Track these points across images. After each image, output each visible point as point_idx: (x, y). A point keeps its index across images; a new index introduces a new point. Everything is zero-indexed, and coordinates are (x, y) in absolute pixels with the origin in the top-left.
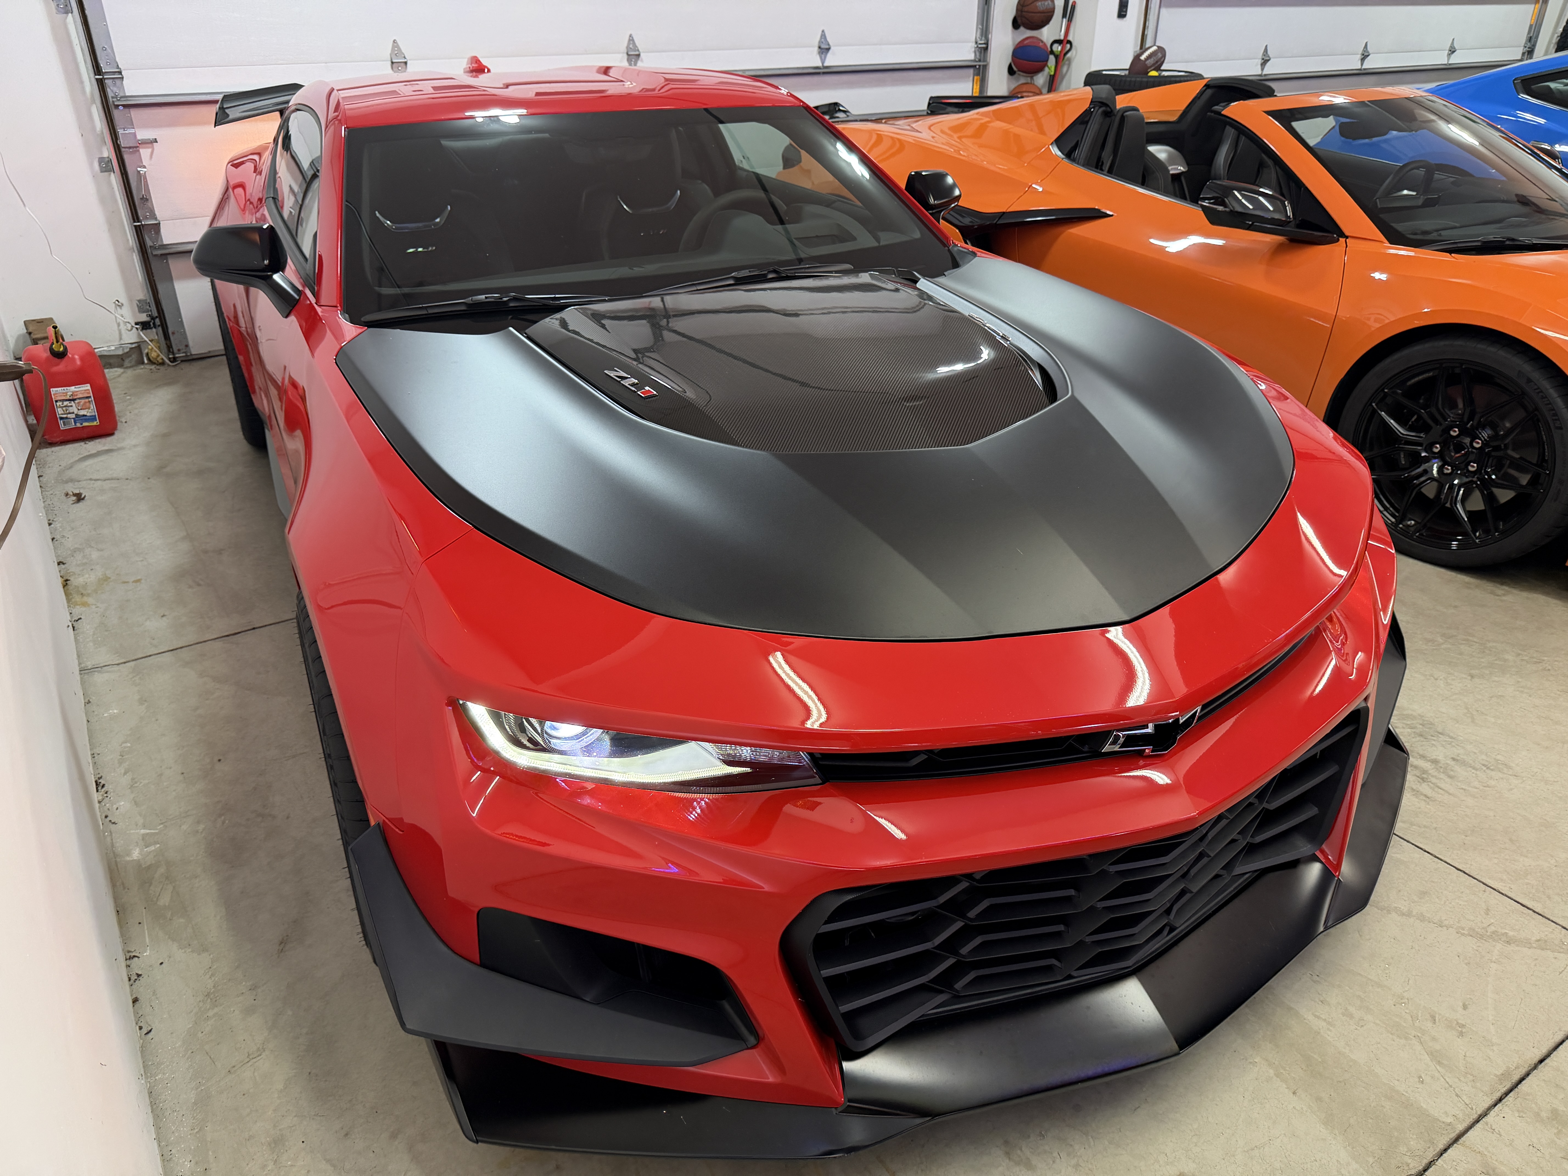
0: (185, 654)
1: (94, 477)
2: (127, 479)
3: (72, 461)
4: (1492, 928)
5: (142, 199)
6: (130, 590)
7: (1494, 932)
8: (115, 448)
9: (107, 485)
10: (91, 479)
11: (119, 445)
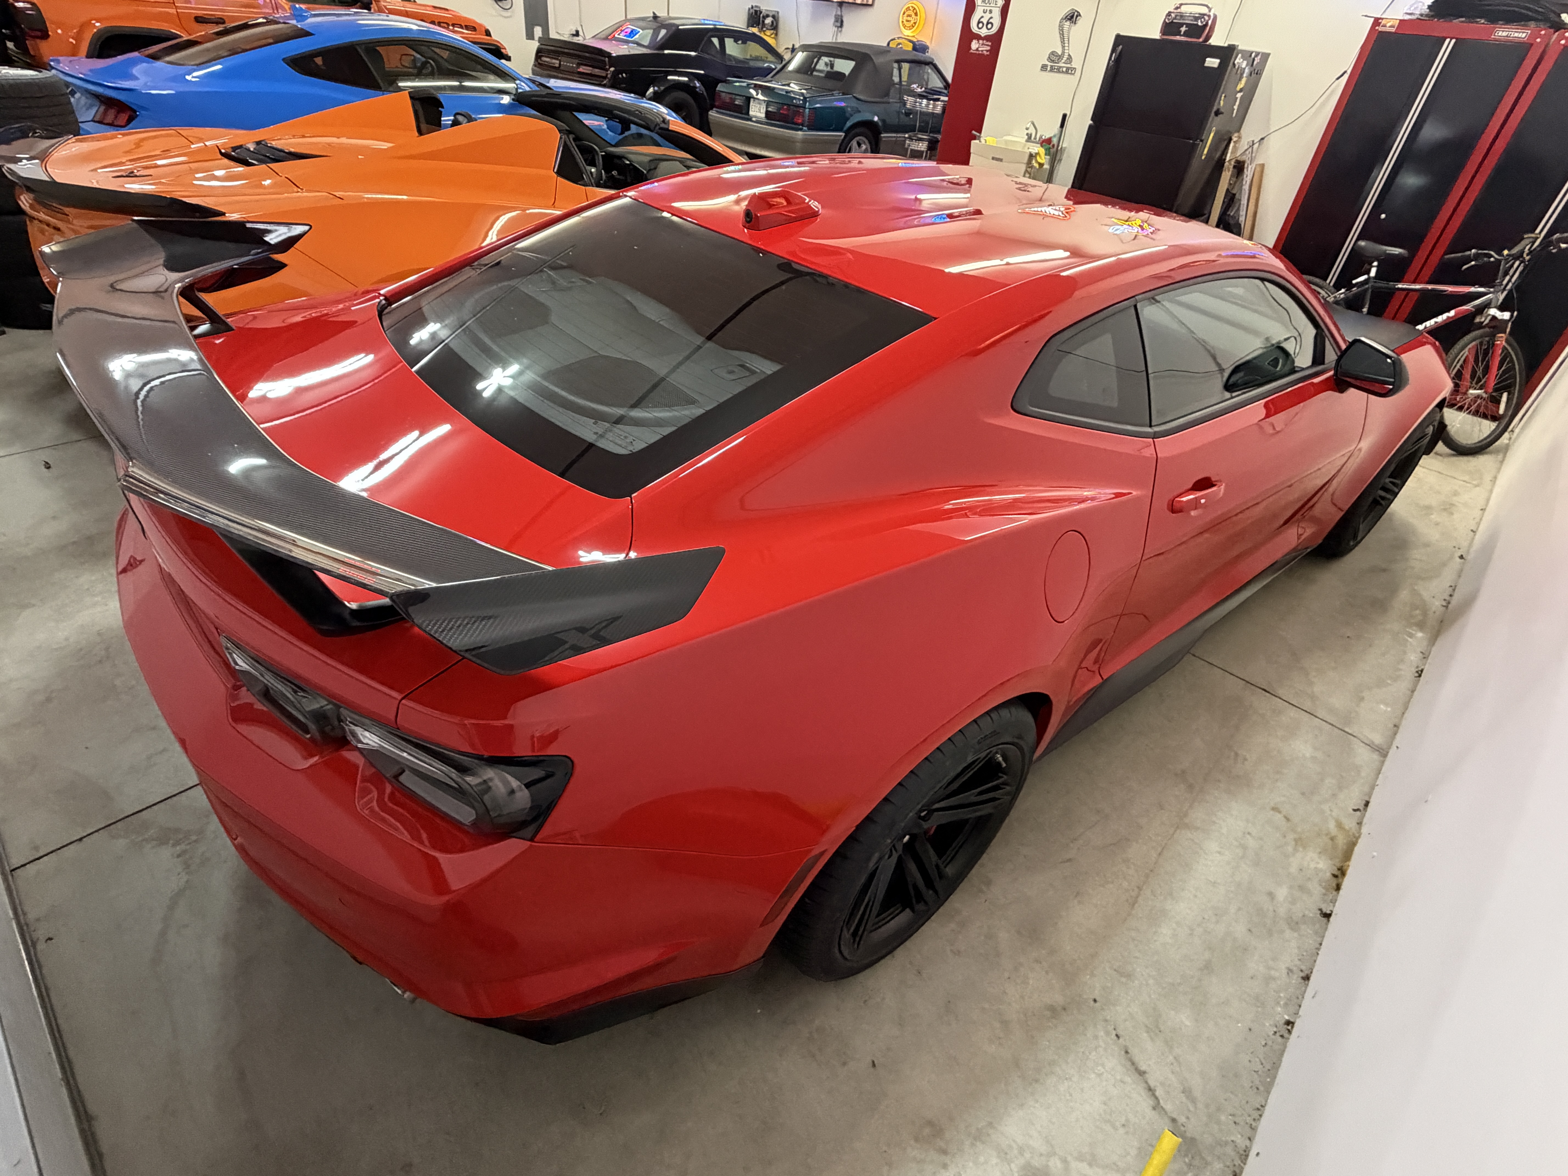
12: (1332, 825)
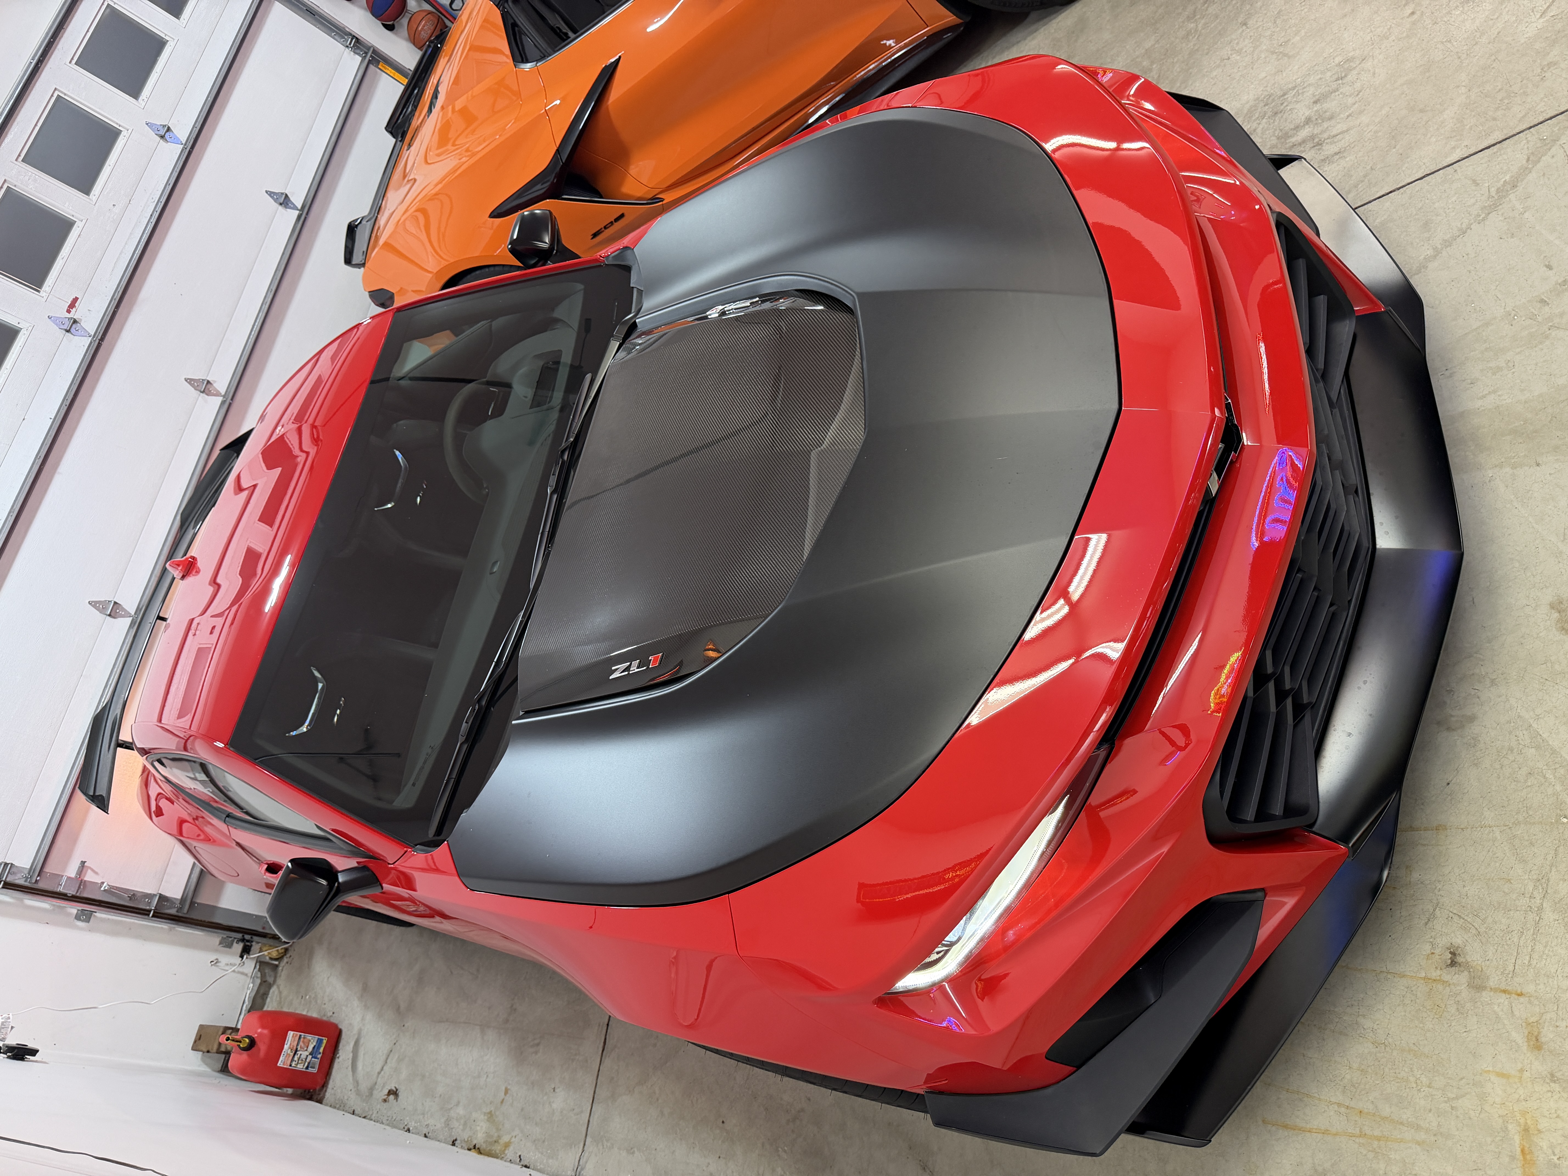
0: (602, 1093)
1: (378, 1068)
2: (395, 1044)
3: (351, 1078)
4: (1493, 190)
5: (130, 898)
6: (513, 1102)
7: (1498, 191)
8: (356, 1037)
9: (392, 1062)
10: (379, 1073)
11: (355, 1031)
12: (505, 1139)
